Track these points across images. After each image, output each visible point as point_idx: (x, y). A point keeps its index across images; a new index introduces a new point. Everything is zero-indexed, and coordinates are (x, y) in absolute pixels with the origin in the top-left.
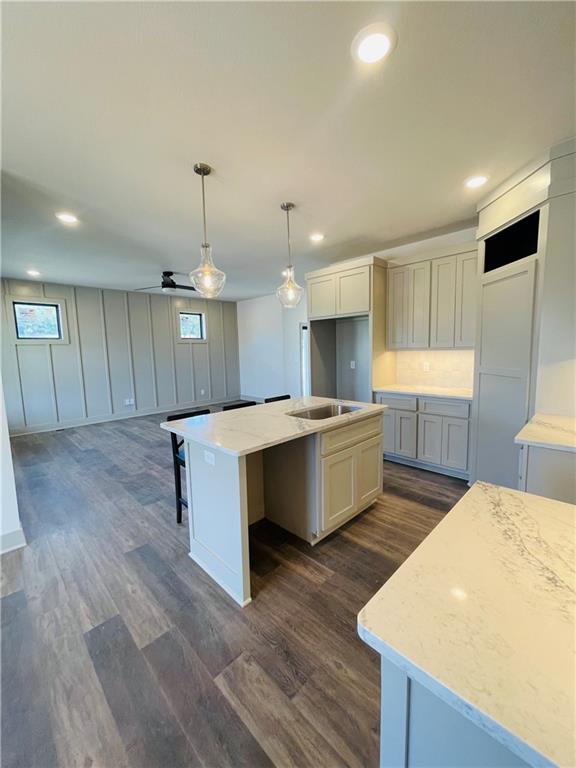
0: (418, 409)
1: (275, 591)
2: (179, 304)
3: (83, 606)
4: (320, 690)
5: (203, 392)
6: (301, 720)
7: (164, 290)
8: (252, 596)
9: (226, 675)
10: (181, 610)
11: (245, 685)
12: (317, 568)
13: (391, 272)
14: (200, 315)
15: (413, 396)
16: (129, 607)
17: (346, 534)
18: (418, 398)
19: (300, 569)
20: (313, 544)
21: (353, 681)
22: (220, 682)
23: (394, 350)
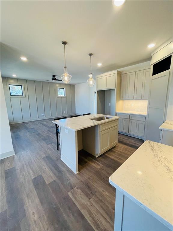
0: (129, 118)
1: (85, 170)
2: (57, 85)
3: (31, 172)
4: (98, 197)
5: (64, 112)
6: (92, 205)
7: (53, 81)
8: (79, 171)
9: (71, 192)
10: (59, 174)
11: (77, 195)
12: (98, 164)
13: (122, 75)
14: (64, 89)
15: (128, 114)
16: (44, 172)
17: (106, 154)
18: (129, 115)
19: (93, 164)
20: (97, 157)
21: (107, 195)
22: (69, 194)
23: (123, 100)
